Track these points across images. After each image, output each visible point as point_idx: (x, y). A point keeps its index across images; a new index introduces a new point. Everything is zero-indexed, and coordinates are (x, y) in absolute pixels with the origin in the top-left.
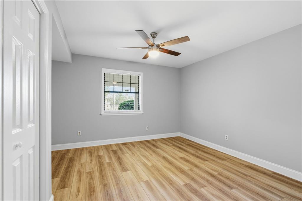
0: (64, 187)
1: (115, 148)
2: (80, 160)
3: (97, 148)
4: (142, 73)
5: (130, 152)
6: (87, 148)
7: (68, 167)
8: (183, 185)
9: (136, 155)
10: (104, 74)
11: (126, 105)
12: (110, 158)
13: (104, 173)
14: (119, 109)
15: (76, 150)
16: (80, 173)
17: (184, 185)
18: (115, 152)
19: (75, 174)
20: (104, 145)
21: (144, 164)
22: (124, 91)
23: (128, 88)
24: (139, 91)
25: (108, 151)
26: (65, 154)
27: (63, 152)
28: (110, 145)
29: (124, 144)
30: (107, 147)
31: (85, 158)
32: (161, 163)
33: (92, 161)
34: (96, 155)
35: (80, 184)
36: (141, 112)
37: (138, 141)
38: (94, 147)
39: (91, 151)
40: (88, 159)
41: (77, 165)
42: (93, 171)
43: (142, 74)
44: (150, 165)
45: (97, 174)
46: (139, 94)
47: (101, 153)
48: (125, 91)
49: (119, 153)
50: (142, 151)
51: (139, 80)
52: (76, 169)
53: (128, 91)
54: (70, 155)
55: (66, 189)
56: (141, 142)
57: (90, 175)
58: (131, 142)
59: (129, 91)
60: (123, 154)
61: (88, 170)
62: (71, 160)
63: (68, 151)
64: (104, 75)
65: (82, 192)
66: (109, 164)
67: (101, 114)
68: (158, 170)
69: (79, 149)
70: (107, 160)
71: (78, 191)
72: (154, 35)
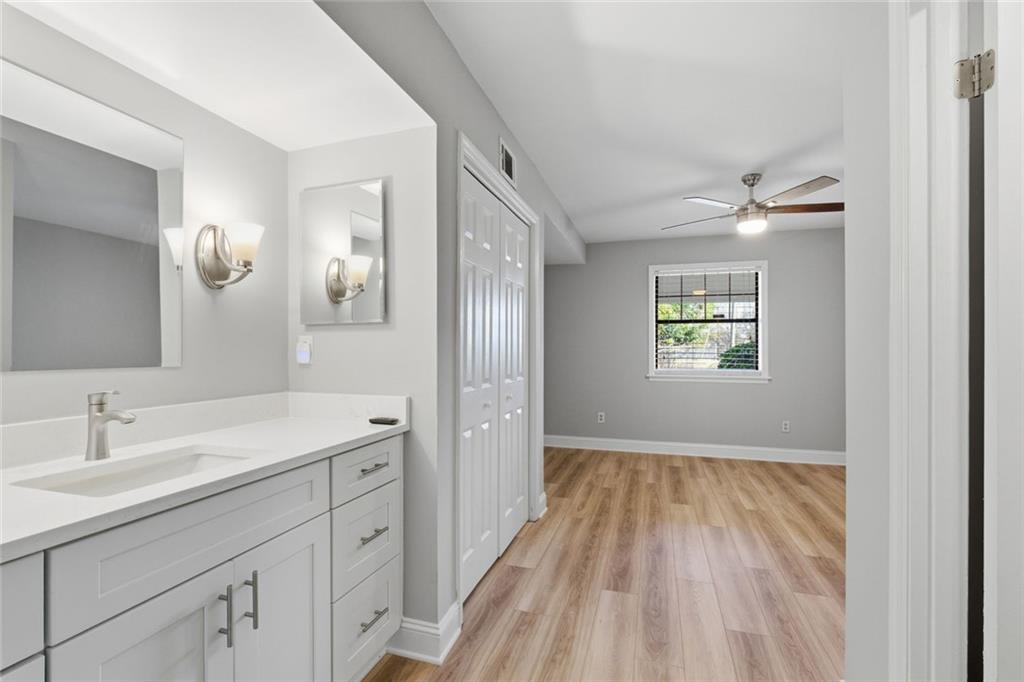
0: (563, 496)
1: (678, 464)
2: (596, 469)
3: (638, 457)
4: (766, 262)
5: (712, 478)
7: (574, 474)
8: (809, 557)
9: (725, 485)
10: (657, 278)
11: (739, 356)
12: (658, 478)
13: (634, 495)
14: (721, 367)
15: (594, 452)
16: (591, 486)
17: (814, 558)
18: (674, 470)
19: (583, 485)
20: (655, 452)
21: (734, 504)
22: (710, 317)
23: (722, 308)
24: (757, 315)
26: (572, 455)
27: (570, 452)
28: (671, 457)
29: (708, 460)
30: (659, 460)
31: (608, 468)
32: (785, 512)
33: (618, 474)
34: (631, 466)
35: (588, 498)
36: (762, 377)
37: (754, 461)
38: (631, 454)
39: (621, 459)
40: (612, 471)
41: (590, 474)
42: (615, 489)
43: (765, 264)
44: (747, 508)
45: (621, 493)
46: (757, 326)
47: (642, 466)
48: (715, 316)
49: (685, 475)
50: (750, 482)
51: (757, 284)
52: (587, 479)
53: (723, 316)
54: (581, 459)
55: (566, 499)
56: (761, 464)
57: (609, 493)
58: (730, 460)
59: (727, 317)
60: (692, 476)
61: (606, 486)
62: (581, 467)
63: (578, 451)
64: (657, 282)
65: (588, 508)
66: (651, 487)
67: (648, 378)
68: (763, 520)
69: (598, 452)
70: (650, 479)
71: (583, 505)
72: (752, 179)
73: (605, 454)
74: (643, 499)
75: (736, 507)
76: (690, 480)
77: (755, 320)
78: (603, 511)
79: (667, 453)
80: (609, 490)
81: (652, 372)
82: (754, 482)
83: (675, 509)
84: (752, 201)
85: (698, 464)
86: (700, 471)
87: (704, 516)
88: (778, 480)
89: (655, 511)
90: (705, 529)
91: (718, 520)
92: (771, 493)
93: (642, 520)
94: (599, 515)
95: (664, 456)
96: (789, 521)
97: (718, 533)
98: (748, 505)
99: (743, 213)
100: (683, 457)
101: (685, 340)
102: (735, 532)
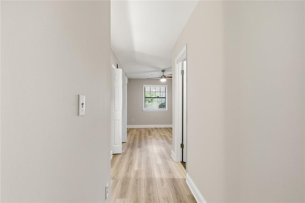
1: (149, 129)
2: (132, 131)
3: (141, 128)
4: (167, 85)
5: (157, 131)
6: (136, 128)
9: (159, 132)
10: (145, 88)
11: (162, 105)
12: (146, 132)
13: (141, 135)
14: (159, 108)
18: (149, 130)
21: (160, 135)
22: (156, 97)
23: (159, 95)
25: (146, 130)
28: (148, 128)
29: (156, 128)
30: (145, 129)
34: (140, 130)
36: (166, 110)
37: (164, 128)
38: (139, 128)
39: (137, 129)
40: (136, 131)
45: (138, 135)
47: (142, 130)
49: (151, 131)
51: (165, 90)
56: (166, 128)
58: (160, 128)
59: (160, 97)
61: (135, 134)
65: (132, 138)
66: (144, 133)
67: (143, 110)
68: (165, 136)
69: (132, 128)
70: (144, 132)
71: (130, 137)
72: (163, 71)
73: (133, 129)
74: (143, 136)
75: (161, 135)
76: (152, 132)
77: (165, 98)
78: (135, 138)
79: (147, 127)
80: (135, 135)
81: (144, 109)
82: (164, 131)
83: (149, 137)
84: (163, 75)
85: (154, 129)
86: (154, 130)
87: (155, 137)
88: (169, 130)
89: (145, 137)
90: (155, 138)
91: (157, 137)
92: (167, 132)
93: (143, 138)
94: (134, 138)
95: (147, 128)
96: (170, 136)
97: (157, 139)
98: (163, 134)
99: (162, 77)
100: (151, 128)
101: (151, 101)
102: (160, 139)
